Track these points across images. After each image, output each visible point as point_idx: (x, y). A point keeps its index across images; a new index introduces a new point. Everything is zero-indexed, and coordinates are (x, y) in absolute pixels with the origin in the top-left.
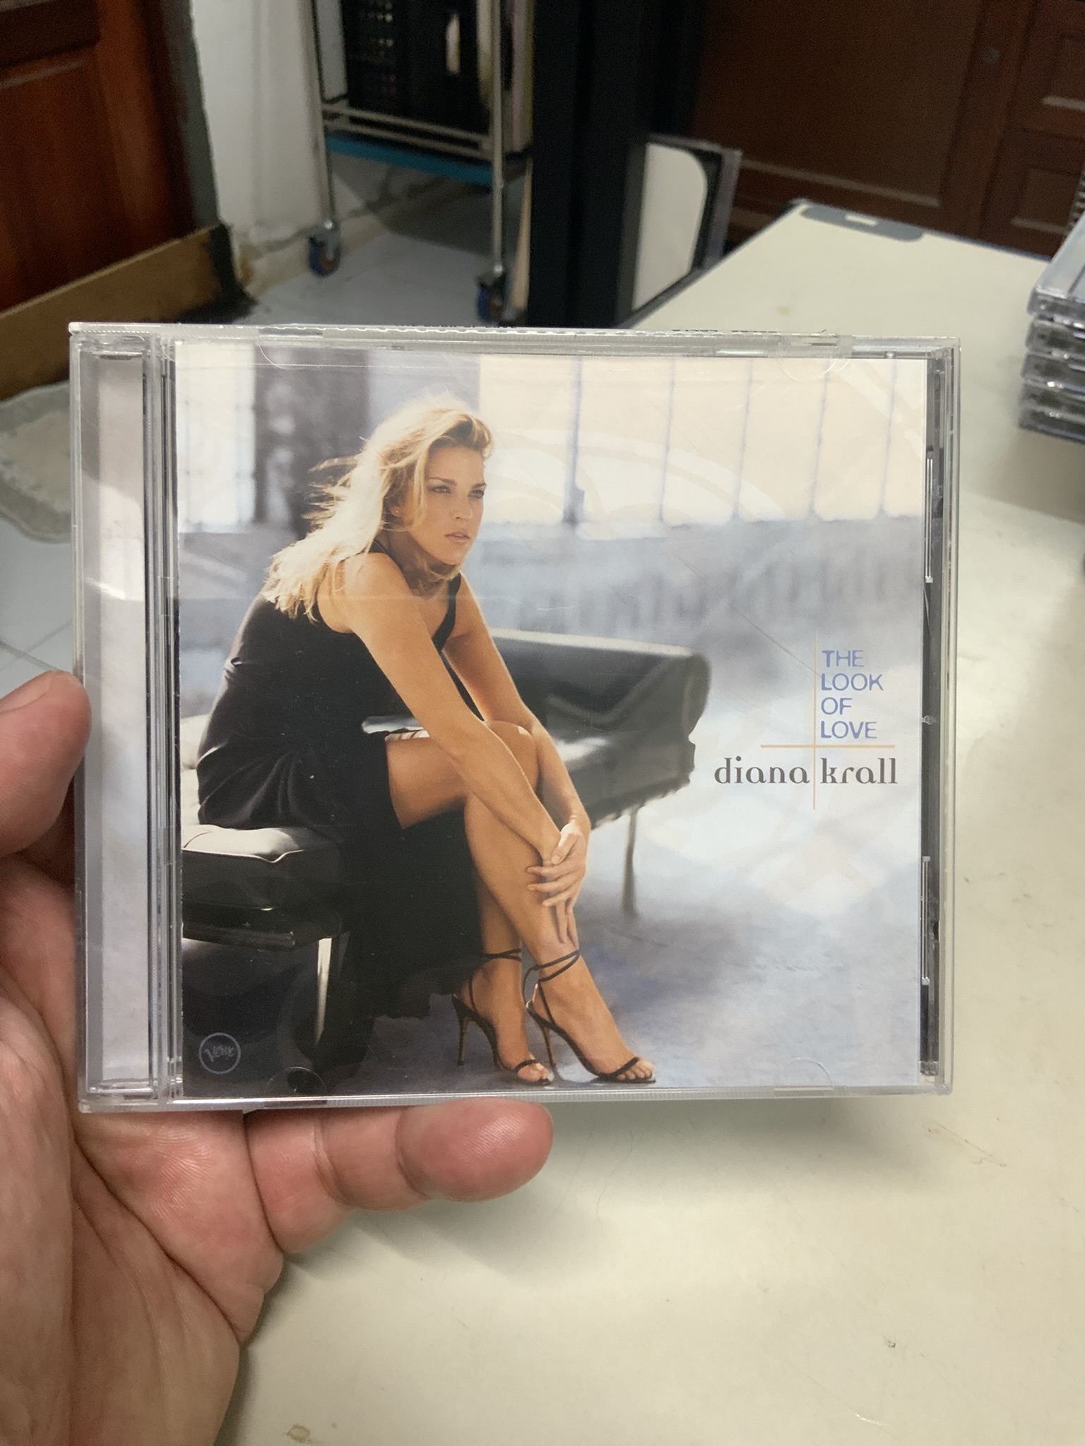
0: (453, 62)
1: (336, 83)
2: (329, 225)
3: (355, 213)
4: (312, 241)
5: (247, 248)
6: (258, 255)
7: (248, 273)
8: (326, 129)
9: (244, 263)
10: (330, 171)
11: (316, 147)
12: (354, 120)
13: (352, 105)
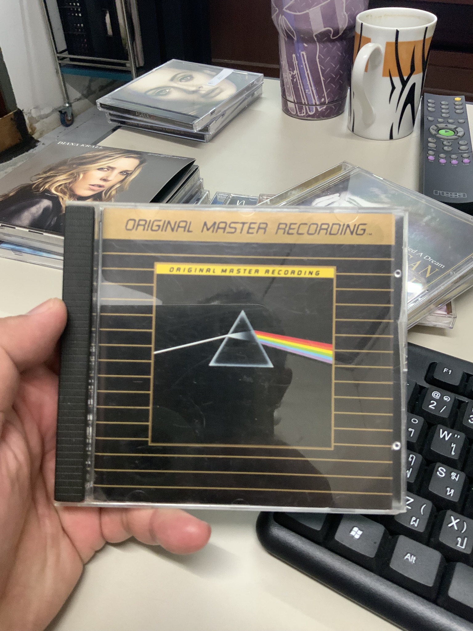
0: (110, 31)
1: (62, 45)
2: (67, 105)
3: (78, 100)
4: (60, 112)
5: (31, 118)
6: (37, 121)
7: (34, 130)
8: (60, 64)
9: (31, 125)
10: (64, 82)
11: (57, 72)
12: (72, 60)
13: (70, 54)
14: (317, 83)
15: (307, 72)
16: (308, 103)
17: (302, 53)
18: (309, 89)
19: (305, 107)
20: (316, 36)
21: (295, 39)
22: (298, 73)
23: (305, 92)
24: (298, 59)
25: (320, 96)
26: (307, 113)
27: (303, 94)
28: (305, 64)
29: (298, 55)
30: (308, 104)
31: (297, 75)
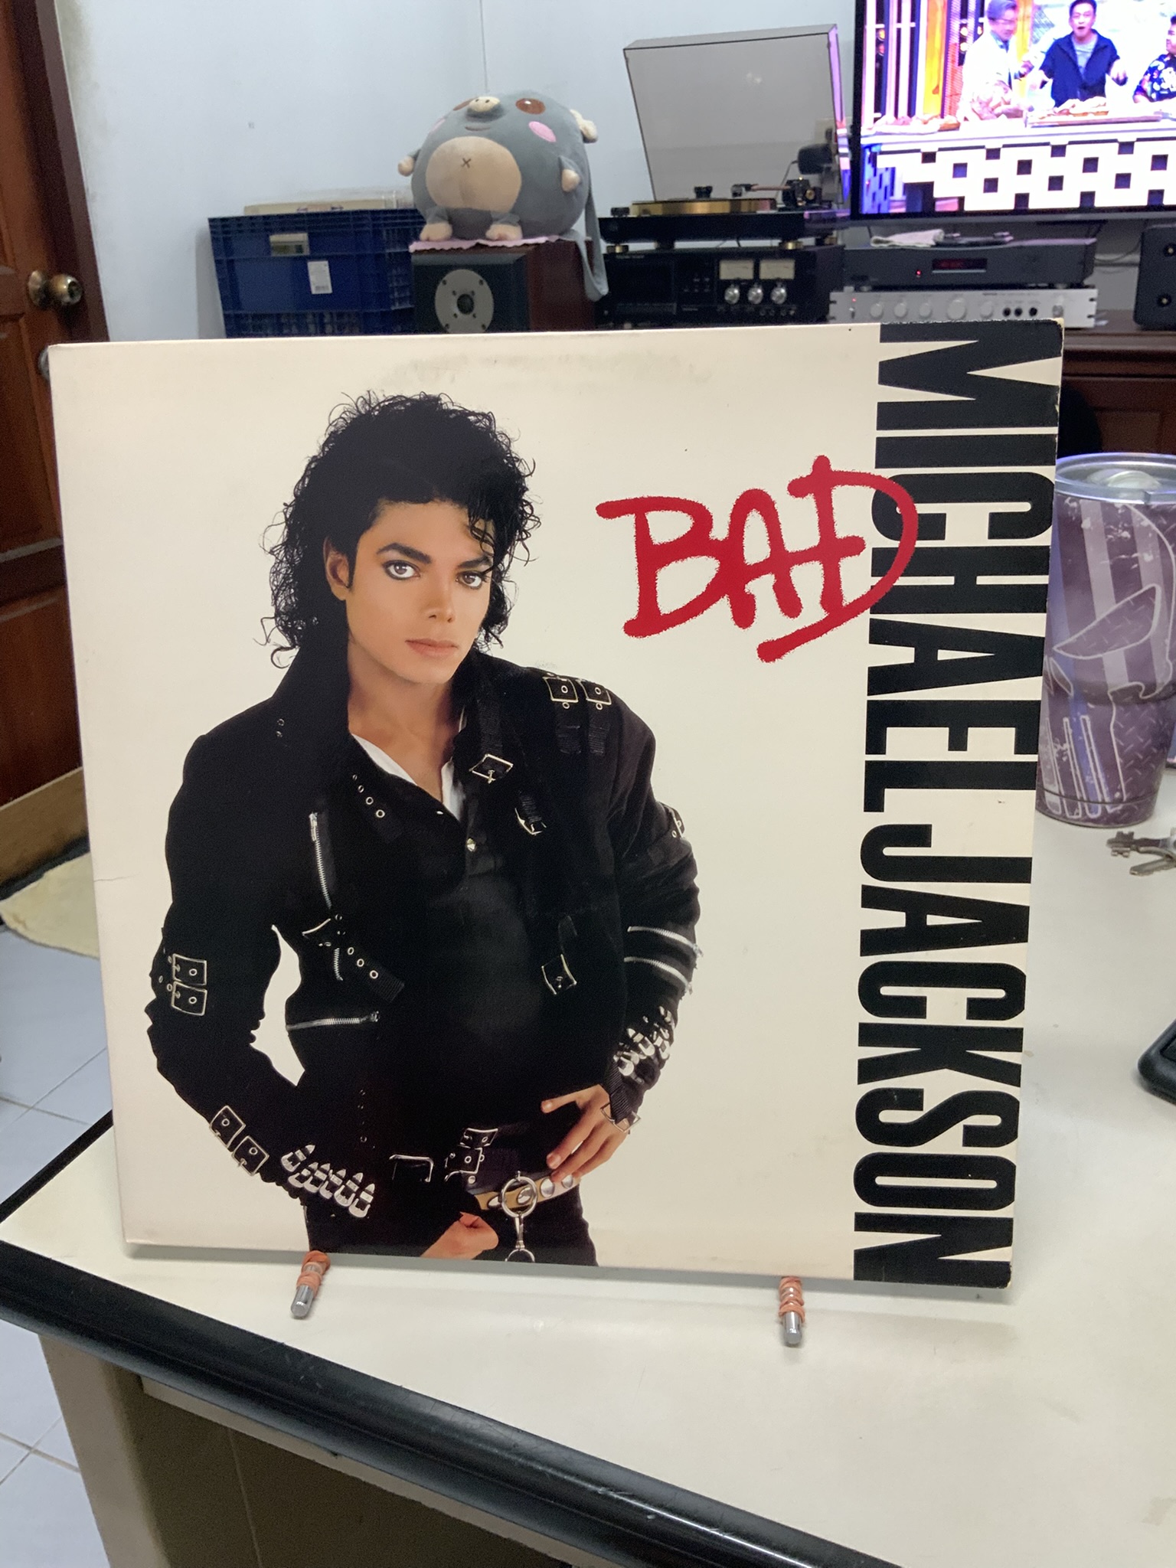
14: (1109, 767)
15: (1091, 748)
16: (1088, 798)
17: (1083, 717)
18: (1091, 775)
19: (1082, 805)
20: (1113, 693)
21: (1072, 694)
22: (1071, 750)
23: (1083, 780)
24: (1075, 726)
25: (1113, 787)
26: (1084, 813)
27: (1078, 784)
28: (1088, 736)
29: (1075, 719)
30: (1089, 801)
31: (1069, 752)
